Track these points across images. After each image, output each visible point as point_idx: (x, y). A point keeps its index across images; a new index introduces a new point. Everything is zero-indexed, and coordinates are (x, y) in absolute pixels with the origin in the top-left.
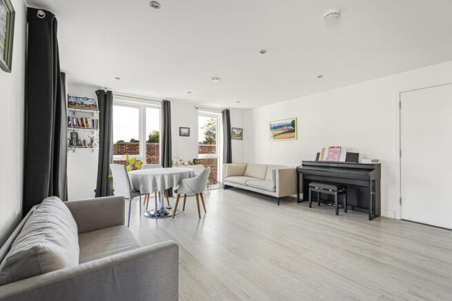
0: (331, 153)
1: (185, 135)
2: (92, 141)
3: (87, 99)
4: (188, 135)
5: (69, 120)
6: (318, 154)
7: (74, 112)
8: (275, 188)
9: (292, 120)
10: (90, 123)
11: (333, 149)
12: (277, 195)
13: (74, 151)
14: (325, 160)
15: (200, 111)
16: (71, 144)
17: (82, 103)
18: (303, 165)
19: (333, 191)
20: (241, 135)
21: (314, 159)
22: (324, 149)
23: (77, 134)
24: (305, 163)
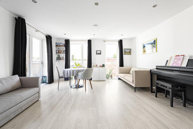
0: (176, 60)
1: (99, 54)
2: (63, 58)
3: (61, 43)
4: (100, 54)
5: (56, 51)
6: (167, 61)
7: (59, 48)
8: (133, 81)
9: (154, 40)
10: (62, 51)
11: (178, 57)
12: (134, 85)
13: (59, 61)
14: (171, 65)
15: (106, 42)
16: (57, 59)
17: (60, 45)
18: (156, 68)
19: (170, 88)
20: (130, 52)
21: (164, 65)
22: (171, 57)
23: (59, 55)
24: (158, 68)
